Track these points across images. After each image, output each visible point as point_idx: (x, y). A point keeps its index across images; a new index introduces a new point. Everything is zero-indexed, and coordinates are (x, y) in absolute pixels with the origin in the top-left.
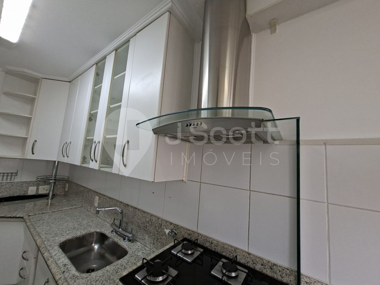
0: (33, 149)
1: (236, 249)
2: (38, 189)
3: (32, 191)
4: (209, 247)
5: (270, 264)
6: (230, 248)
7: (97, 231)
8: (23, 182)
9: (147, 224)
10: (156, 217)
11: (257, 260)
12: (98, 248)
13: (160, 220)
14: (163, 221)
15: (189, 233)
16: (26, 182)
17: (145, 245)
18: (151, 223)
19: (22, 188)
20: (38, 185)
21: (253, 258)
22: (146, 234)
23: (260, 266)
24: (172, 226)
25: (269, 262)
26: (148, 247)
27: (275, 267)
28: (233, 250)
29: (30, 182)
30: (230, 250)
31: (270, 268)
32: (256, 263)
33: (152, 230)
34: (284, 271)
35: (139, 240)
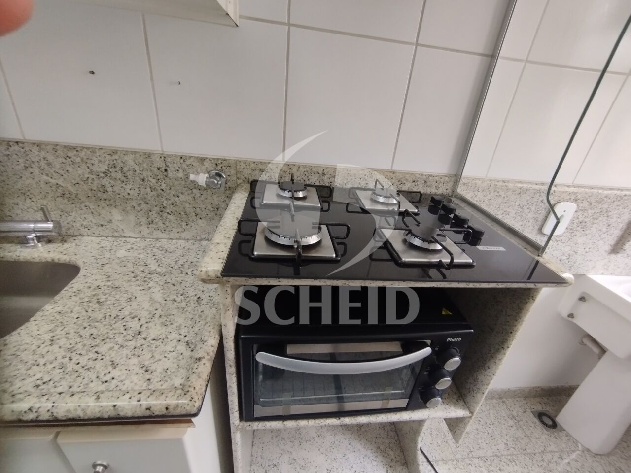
9: (105, 181)
10: (134, 152)
13: (157, 159)
14: (168, 160)
17: (116, 234)
18: (119, 175)
22: (107, 208)
23: (410, 184)
24: (209, 165)
26: (132, 235)
27: (430, 178)
31: (423, 182)
33: (131, 192)
35: (84, 231)
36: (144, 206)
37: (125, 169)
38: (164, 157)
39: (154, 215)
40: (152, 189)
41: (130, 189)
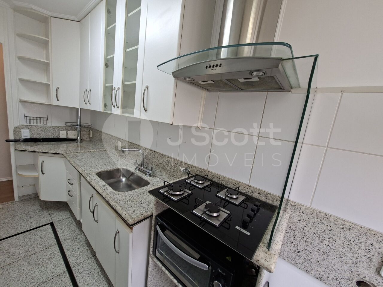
0: (57, 95)
1: (239, 183)
2: (67, 134)
3: (63, 135)
4: (217, 181)
5: (265, 193)
6: (234, 182)
7: (123, 168)
8: (54, 127)
9: (165, 164)
10: (172, 158)
11: (255, 190)
12: (126, 180)
13: (176, 161)
14: (178, 162)
15: (200, 170)
16: (56, 127)
17: (163, 179)
19: (54, 132)
20: (67, 131)
21: (252, 189)
22: (164, 171)
23: (257, 194)
24: (186, 166)
25: (264, 192)
28: (237, 183)
29: (60, 127)
30: (234, 183)
31: (264, 196)
32: (254, 192)
34: (276, 198)
35: (158, 176)
36: (170, 173)
37: (169, 162)
38: (178, 161)
39: (172, 177)
40: (173, 169)
41: (169, 168)
